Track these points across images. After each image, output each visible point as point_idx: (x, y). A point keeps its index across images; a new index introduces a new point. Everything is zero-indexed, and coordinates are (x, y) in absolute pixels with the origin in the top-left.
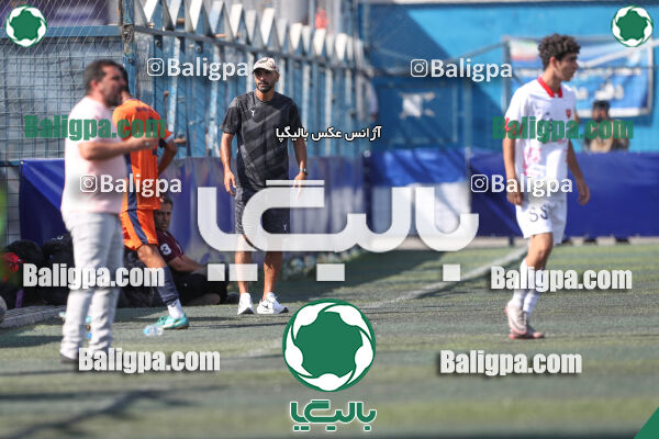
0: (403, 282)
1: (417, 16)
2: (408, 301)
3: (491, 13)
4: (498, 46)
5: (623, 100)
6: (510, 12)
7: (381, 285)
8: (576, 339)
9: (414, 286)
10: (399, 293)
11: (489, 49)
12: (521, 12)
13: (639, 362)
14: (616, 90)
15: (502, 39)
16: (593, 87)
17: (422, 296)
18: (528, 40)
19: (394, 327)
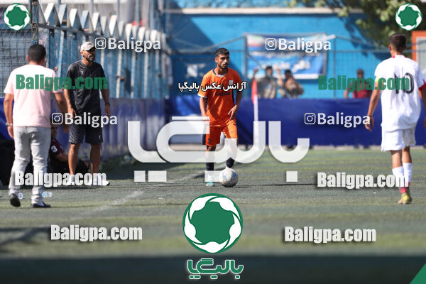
0: (185, 169)
1: (197, 21)
2: (189, 180)
3: (237, 20)
4: (240, 38)
5: (310, 69)
6: (248, 19)
7: (174, 171)
8: (283, 202)
9: (192, 171)
10: (184, 175)
11: (235, 40)
12: (254, 19)
13: (317, 215)
14: (306, 64)
15: (243, 34)
16: (293, 62)
17: (197, 177)
18: (258, 35)
19: (181, 194)
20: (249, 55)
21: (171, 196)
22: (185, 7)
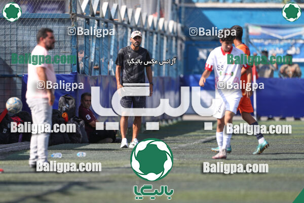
0: (196, 136)
1: (206, 13)
2: (199, 144)
3: (241, 13)
5: (300, 54)
6: (249, 12)
7: (187, 136)
8: (275, 164)
9: (201, 137)
10: (195, 140)
12: (254, 13)
14: (296, 50)
15: (245, 25)
16: (286, 48)
17: (205, 142)
18: (257, 26)
19: (192, 156)
20: (250, 42)
21: (183, 157)
22: (198, 1)
